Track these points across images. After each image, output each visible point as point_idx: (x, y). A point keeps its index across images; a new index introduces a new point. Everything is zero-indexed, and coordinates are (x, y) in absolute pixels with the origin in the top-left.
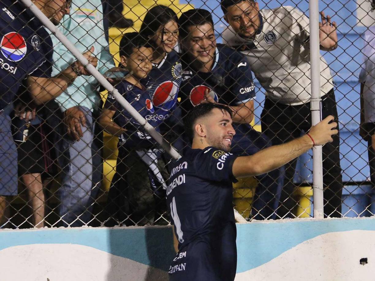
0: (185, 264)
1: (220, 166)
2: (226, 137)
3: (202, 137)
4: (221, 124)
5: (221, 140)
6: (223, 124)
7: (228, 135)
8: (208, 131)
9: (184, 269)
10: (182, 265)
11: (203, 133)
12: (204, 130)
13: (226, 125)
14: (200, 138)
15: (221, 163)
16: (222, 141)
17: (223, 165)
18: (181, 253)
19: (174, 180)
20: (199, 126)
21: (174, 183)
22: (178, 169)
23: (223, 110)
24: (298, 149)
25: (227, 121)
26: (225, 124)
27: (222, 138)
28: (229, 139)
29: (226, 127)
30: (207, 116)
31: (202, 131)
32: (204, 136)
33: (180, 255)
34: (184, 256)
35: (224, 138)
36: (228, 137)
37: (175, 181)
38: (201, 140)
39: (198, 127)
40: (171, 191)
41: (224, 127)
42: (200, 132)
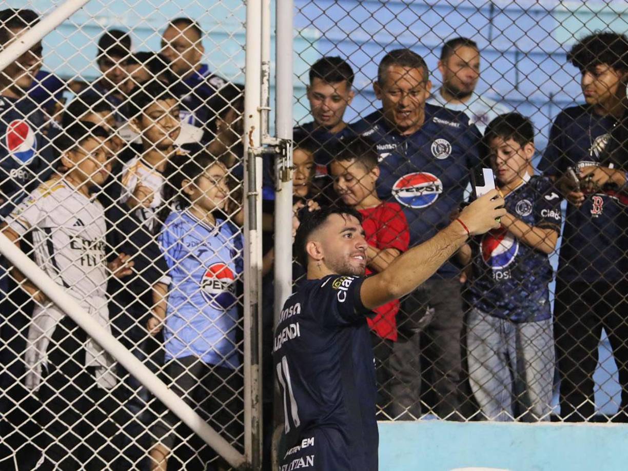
0: (313, 456)
1: (342, 297)
2: (354, 254)
3: (318, 260)
4: (344, 236)
5: (347, 260)
6: (346, 236)
7: (355, 249)
8: (326, 250)
9: (312, 465)
10: (308, 458)
11: (320, 255)
12: (320, 250)
13: (353, 237)
14: (317, 262)
15: (343, 291)
16: (349, 262)
17: (345, 293)
18: (306, 440)
19: (284, 330)
20: (313, 245)
21: (284, 335)
22: (289, 314)
23: (344, 215)
24: (446, 246)
25: (353, 229)
26: (350, 235)
27: (347, 257)
28: (359, 256)
29: (354, 239)
30: (321, 228)
31: (318, 252)
32: (322, 257)
33: (303, 443)
34: (310, 445)
35: (351, 256)
36: (357, 254)
37: (285, 332)
38: (319, 265)
39: (310, 247)
40: (280, 346)
41: (349, 239)
42: (316, 253)
